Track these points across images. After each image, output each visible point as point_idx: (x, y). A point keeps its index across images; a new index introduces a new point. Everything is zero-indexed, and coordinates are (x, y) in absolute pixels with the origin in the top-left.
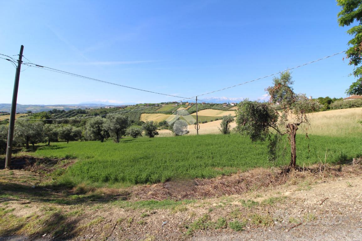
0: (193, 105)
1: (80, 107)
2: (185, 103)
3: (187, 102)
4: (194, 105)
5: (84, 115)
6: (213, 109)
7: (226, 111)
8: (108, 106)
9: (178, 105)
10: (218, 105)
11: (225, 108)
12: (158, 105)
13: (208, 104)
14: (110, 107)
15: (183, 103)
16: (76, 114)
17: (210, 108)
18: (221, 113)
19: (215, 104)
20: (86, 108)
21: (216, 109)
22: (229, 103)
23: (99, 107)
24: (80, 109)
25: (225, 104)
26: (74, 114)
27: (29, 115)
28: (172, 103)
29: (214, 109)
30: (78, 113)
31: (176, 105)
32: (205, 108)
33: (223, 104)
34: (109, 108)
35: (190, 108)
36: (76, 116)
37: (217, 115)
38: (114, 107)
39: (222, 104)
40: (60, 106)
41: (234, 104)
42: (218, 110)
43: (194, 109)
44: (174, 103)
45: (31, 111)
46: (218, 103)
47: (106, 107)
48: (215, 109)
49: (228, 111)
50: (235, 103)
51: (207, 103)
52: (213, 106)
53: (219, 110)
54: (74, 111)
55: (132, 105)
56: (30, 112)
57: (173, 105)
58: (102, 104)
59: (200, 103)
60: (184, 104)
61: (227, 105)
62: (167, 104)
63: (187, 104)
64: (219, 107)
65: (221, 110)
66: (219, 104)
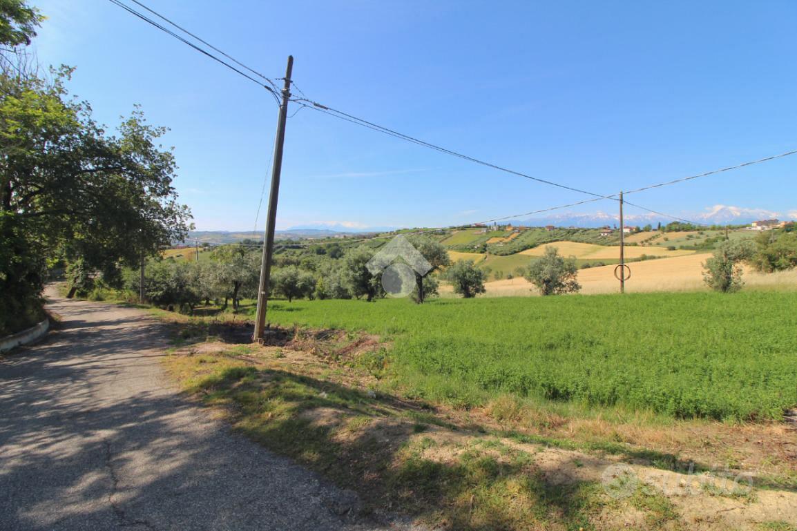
0: (522, 230)
1: (289, 236)
2: (505, 227)
3: (509, 225)
4: (526, 230)
5: (298, 251)
6: (573, 241)
7: (609, 246)
8: (339, 234)
9: (488, 232)
10: (588, 232)
11: (604, 238)
12: (443, 232)
13: (560, 229)
14: (345, 237)
15: (500, 227)
16: (284, 250)
17: (567, 240)
18: (594, 251)
19: (578, 230)
20: (301, 238)
21: (582, 242)
22: (615, 228)
23: (324, 236)
24: (289, 241)
25: (605, 228)
26: (280, 249)
27: (205, 250)
28: (474, 227)
29: (576, 241)
30: (287, 247)
31: (484, 230)
32: (555, 239)
33: (600, 228)
34: (342, 237)
35: (516, 238)
36: (283, 254)
37: (585, 255)
38: (351, 236)
39: (597, 230)
40: (254, 233)
41: (631, 229)
42: (587, 243)
43: (528, 241)
44: (478, 226)
45: (210, 242)
46: (586, 227)
47: (336, 236)
48: (580, 242)
49: (613, 245)
50: (634, 226)
51: (557, 226)
52: (574, 233)
53: (591, 243)
54: (281, 244)
55: (389, 231)
56: (206, 245)
57: (477, 231)
58: (327, 230)
59: (540, 228)
60: (503, 231)
61: (611, 232)
62: (464, 228)
63: (509, 229)
64: (591, 236)
65: (596, 243)
66: (589, 229)
